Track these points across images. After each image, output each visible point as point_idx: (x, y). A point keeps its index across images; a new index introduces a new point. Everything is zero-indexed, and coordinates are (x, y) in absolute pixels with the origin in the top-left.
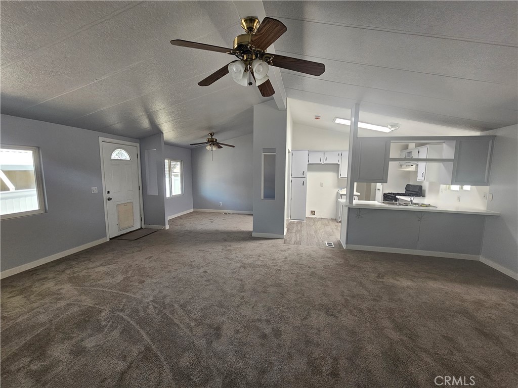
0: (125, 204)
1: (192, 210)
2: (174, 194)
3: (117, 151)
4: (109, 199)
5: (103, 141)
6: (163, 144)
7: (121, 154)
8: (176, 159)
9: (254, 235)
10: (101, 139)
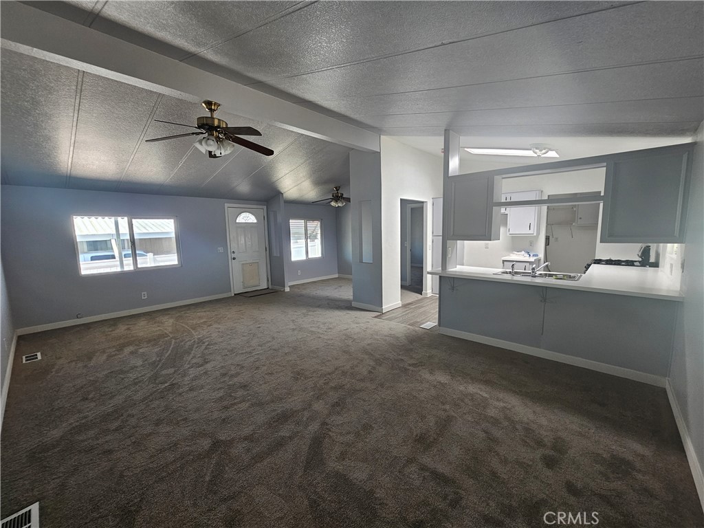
0: (251, 264)
1: (336, 276)
2: (310, 256)
3: (243, 215)
4: (234, 259)
5: (229, 207)
6: (282, 203)
7: (247, 218)
8: (313, 219)
9: (354, 304)
10: (227, 205)
